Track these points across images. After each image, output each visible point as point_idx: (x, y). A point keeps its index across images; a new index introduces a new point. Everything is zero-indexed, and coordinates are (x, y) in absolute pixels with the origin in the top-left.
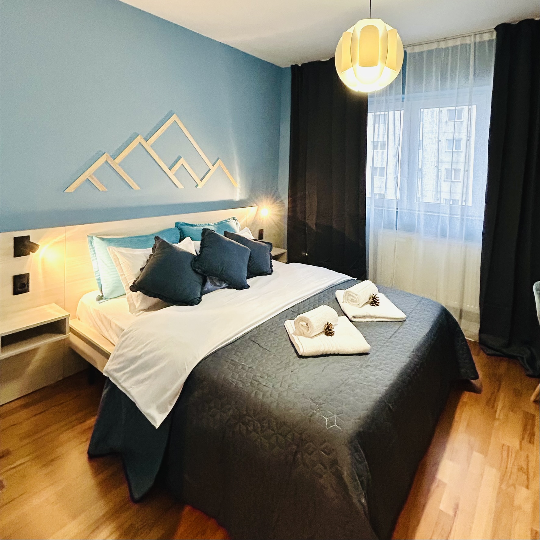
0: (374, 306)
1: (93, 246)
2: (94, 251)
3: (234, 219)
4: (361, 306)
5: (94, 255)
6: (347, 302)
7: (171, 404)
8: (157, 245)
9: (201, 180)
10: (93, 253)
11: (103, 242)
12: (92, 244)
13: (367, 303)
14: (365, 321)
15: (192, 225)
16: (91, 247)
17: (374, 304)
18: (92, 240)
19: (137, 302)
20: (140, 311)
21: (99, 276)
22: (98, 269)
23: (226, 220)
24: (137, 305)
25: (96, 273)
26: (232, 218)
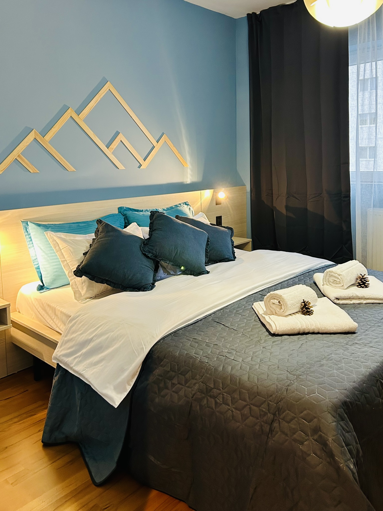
0: (363, 287)
1: (29, 232)
2: (30, 238)
3: (186, 204)
4: (346, 287)
5: (31, 242)
6: (328, 284)
7: (129, 385)
8: (100, 230)
9: (145, 160)
10: (30, 239)
11: (39, 227)
12: (28, 230)
13: (353, 285)
14: (351, 303)
15: (137, 211)
16: (26, 233)
18: (27, 226)
19: (83, 289)
20: (86, 299)
21: (38, 264)
22: (36, 257)
23: (176, 205)
24: (83, 292)
25: (34, 261)
26: (183, 203)
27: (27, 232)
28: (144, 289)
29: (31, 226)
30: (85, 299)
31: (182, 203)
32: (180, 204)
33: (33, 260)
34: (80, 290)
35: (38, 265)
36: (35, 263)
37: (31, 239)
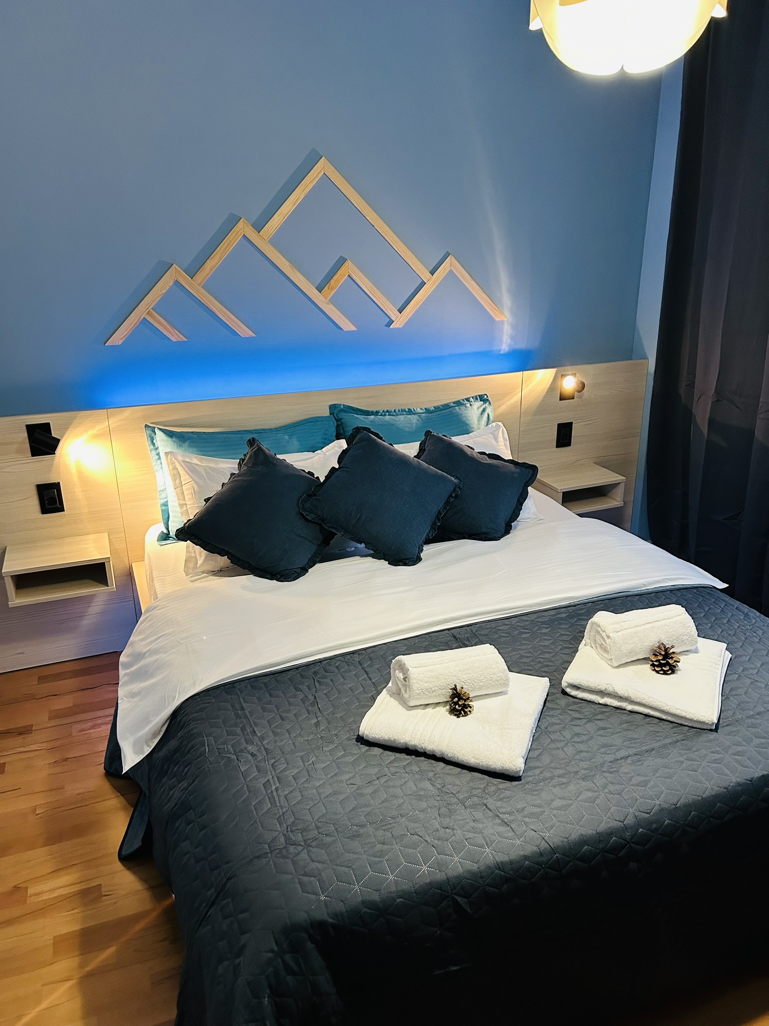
0: (657, 672)
1: (156, 444)
2: (158, 454)
3: (483, 399)
4: (616, 664)
5: (159, 462)
6: (593, 645)
8: (247, 457)
9: (401, 309)
10: (157, 457)
11: (169, 439)
12: (154, 441)
13: (646, 659)
14: (601, 702)
15: (364, 412)
16: (152, 447)
17: (657, 669)
18: (153, 435)
19: (201, 556)
20: (203, 572)
21: (166, 498)
22: (165, 487)
23: (459, 401)
24: (200, 562)
25: (161, 493)
26: (476, 396)
27: (154, 444)
28: (281, 576)
29: (160, 436)
30: (201, 573)
31: (472, 398)
32: (469, 398)
33: (160, 491)
34: (198, 557)
35: (166, 500)
36: (161, 497)
37: (159, 456)
